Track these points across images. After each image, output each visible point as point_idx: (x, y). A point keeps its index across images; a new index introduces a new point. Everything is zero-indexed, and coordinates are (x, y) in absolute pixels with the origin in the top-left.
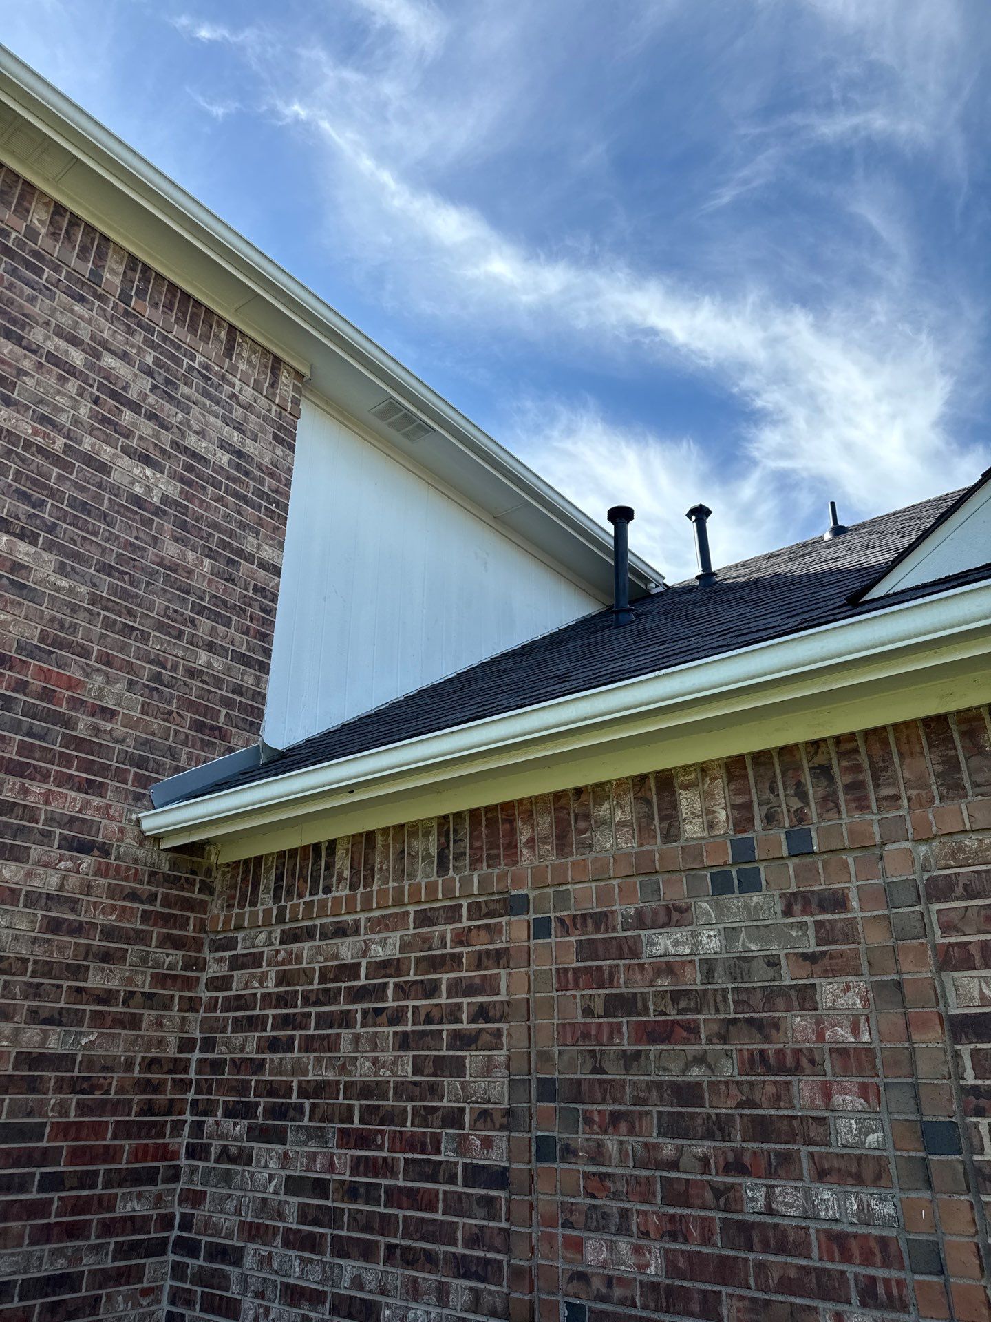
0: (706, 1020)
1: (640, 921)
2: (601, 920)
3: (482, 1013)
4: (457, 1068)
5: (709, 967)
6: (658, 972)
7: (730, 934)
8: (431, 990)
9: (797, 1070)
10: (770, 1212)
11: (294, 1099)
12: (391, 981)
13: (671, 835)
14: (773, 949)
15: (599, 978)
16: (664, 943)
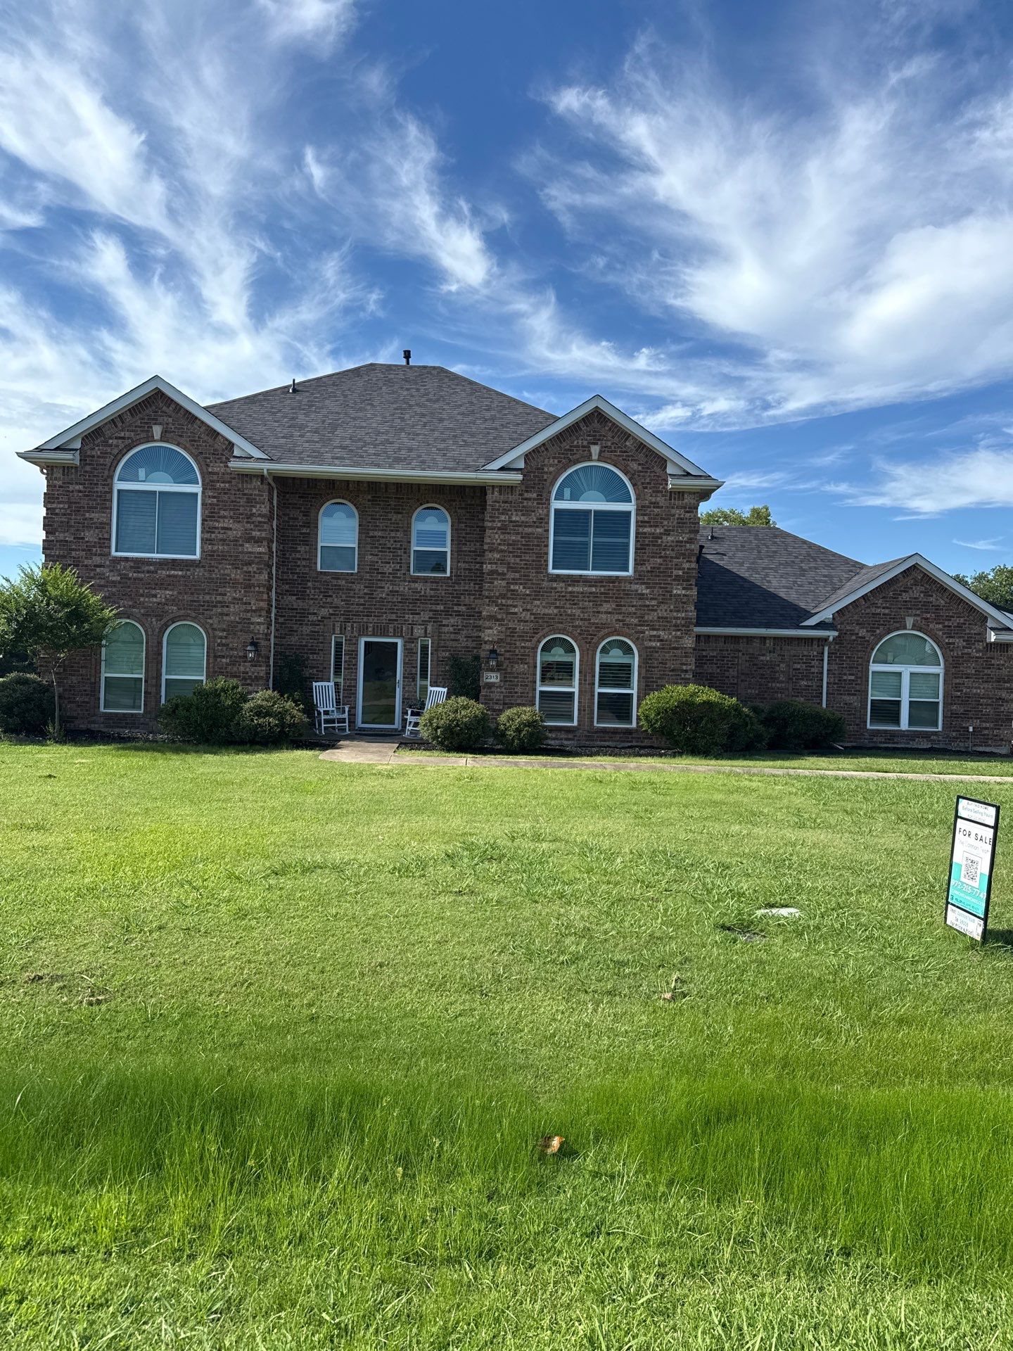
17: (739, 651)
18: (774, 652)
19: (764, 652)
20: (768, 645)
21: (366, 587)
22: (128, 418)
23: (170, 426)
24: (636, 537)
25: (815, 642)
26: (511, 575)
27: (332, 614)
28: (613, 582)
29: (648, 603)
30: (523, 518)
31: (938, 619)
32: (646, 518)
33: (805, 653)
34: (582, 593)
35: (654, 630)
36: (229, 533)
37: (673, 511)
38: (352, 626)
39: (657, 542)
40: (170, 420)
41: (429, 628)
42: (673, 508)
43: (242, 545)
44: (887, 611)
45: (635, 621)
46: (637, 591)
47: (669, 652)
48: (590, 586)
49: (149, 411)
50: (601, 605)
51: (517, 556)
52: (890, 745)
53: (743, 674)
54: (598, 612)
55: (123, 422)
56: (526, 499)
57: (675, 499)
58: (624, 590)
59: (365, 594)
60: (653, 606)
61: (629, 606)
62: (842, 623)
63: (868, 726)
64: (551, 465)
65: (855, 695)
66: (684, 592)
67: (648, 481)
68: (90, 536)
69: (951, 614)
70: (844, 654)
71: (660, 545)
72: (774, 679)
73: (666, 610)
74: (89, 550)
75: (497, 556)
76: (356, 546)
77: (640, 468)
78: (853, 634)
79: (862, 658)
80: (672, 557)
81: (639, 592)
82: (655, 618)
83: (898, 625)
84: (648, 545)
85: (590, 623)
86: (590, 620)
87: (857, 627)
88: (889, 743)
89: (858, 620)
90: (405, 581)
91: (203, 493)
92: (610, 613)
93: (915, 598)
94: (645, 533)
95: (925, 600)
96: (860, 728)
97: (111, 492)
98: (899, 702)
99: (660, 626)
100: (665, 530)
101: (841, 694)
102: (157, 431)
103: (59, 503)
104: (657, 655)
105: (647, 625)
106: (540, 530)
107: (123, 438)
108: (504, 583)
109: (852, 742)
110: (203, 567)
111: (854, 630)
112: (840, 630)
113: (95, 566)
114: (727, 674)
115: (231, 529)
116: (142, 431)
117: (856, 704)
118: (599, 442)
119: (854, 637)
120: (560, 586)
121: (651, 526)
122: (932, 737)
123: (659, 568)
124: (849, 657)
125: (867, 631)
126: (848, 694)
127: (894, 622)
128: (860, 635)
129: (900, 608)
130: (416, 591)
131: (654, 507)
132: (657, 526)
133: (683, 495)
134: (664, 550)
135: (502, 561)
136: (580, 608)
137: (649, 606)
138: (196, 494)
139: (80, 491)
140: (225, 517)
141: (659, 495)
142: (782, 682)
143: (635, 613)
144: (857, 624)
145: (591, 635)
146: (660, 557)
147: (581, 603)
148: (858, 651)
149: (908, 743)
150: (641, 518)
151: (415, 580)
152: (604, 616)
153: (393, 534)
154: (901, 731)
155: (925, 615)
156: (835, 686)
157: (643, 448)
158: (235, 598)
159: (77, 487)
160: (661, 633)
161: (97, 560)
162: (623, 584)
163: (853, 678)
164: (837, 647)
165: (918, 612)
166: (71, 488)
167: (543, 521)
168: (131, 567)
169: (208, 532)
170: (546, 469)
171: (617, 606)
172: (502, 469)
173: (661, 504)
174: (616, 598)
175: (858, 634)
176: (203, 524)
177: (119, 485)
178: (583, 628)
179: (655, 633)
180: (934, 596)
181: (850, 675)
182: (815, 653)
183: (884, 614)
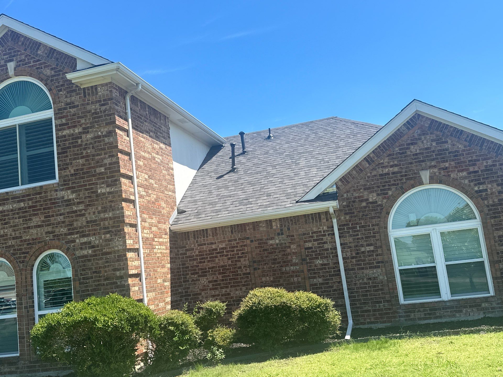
0: (277, 251)
1: (267, 239)
2: (261, 240)
3: (243, 253)
4: (240, 261)
5: (277, 244)
6: (270, 246)
7: (280, 240)
8: (233, 251)
9: (289, 255)
10: (286, 270)
11: (207, 270)
12: (225, 251)
13: (271, 228)
14: (285, 242)
15: (261, 247)
16: (271, 242)
17: (248, 238)
18: (282, 234)
19: (271, 236)
20: (274, 227)
24: (58, 142)
25: (323, 217)
28: (40, 193)
29: (75, 208)
31: (459, 167)
32: (64, 121)
33: (315, 229)
34: (12, 210)
35: (84, 236)
37: (89, 108)
39: (77, 142)
42: (88, 104)
44: (396, 169)
45: (64, 230)
46: (63, 197)
47: (101, 259)
48: (19, 202)
50: (30, 220)
52: (432, 321)
53: (254, 262)
54: (29, 228)
57: (89, 94)
58: (51, 199)
60: (80, 211)
61: (57, 215)
62: (348, 192)
63: (402, 300)
65: (378, 267)
66: (108, 190)
67: (61, 83)
69: (474, 158)
70: (357, 224)
71: (81, 145)
72: (287, 263)
73: (94, 213)
77: (53, 73)
78: (362, 201)
79: (378, 225)
80: (93, 155)
81: (66, 198)
82: (84, 224)
83: (412, 182)
84: (69, 148)
85: (21, 241)
86: (21, 237)
87: (366, 193)
88: (430, 318)
89: (365, 185)
92: (39, 226)
93: (427, 149)
94: (65, 136)
95: (439, 148)
96: (392, 305)
98: (435, 267)
99: (89, 231)
100: (84, 129)
101: (363, 269)
104: (90, 264)
105: (77, 233)
109: (384, 322)
111: (362, 197)
112: (348, 199)
114: (239, 264)
117: (381, 277)
118: (14, 58)
119: (364, 204)
121: (69, 128)
122: (483, 305)
123: (82, 169)
124: (363, 227)
125: (378, 195)
126: (370, 268)
127: (407, 179)
128: (371, 200)
129: (411, 163)
131: (70, 108)
132: (75, 126)
133: (96, 89)
134: (85, 149)
136: (11, 227)
141: (74, 94)
142: (296, 264)
143: (63, 222)
144: (365, 189)
145: (24, 253)
146: (82, 158)
147: (11, 221)
148: (372, 218)
149: (454, 316)
152: (34, 231)
154: (444, 301)
155: (443, 165)
156: (354, 260)
157: (53, 53)
160: (92, 239)
162: (49, 194)
163: (372, 248)
164: (348, 217)
165: (433, 163)
171: (46, 217)
173: (76, 103)
174: (44, 209)
175: (367, 200)
178: (16, 248)
179: (85, 239)
180: (449, 141)
181: (368, 245)
182: (325, 228)
183: (393, 173)
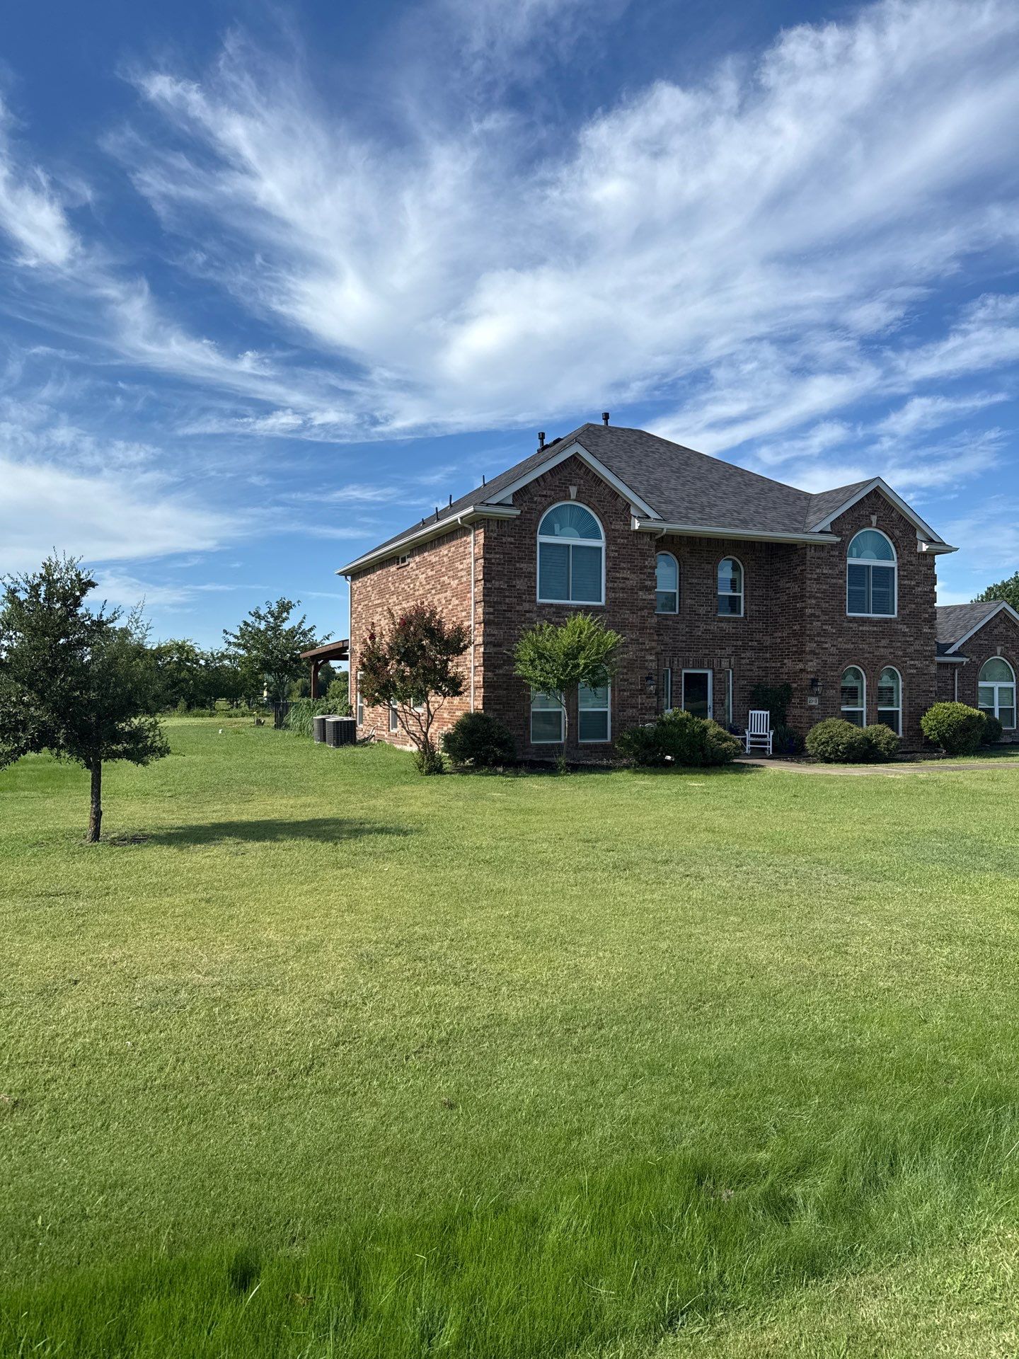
21: (687, 626)
22: (549, 478)
23: (582, 487)
24: (899, 587)
25: (949, 666)
26: (823, 618)
27: (662, 650)
28: (886, 623)
29: (908, 639)
30: (830, 571)
31: (1013, 648)
32: (905, 573)
33: (944, 675)
34: (868, 632)
35: (912, 660)
36: (627, 582)
37: (921, 568)
38: (678, 661)
39: (910, 591)
40: (582, 481)
41: (732, 660)
42: (920, 566)
43: (637, 593)
44: (986, 642)
45: (900, 653)
46: (900, 629)
47: (922, 677)
48: (873, 626)
49: (565, 473)
50: (880, 641)
51: (827, 602)
54: (879, 647)
55: (545, 482)
56: (832, 556)
57: (921, 559)
58: (893, 629)
59: (687, 632)
60: (911, 641)
61: (897, 642)
64: (847, 530)
67: (906, 544)
68: (520, 584)
70: (965, 674)
71: (914, 594)
73: (919, 645)
74: (520, 597)
75: (813, 601)
76: (677, 591)
77: (902, 534)
79: (975, 677)
80: (920, 604)
81: (903, 630)
82: (913, 651)
83: (992, 652)
84: (906, 594)
85: (873, 656)
86: (872, 653)
87: (971, 655)
89: (972, 650)
90: (714, 621)
91: (607, 547)
92: (885, 647)
93: (1002, 633)
94: (904, 585)
95: (1006, 634)
97: (536, 545)
98: (994, 709)
99: (915, 657)
100: (917, 583)
102: (573, 491)
103: (496, 553)
104: (912, 680)
105: (907, 657)
106: (841, 581)
107: (546, 496)
108: (819, 623)
110: (609, 612)
113: (525, 611)
115: (628, 579)
116: (560, 491)
118: (877, 513)
119: (970, 662)
120: (854, 625)
121: (906, 579)
123: (913, 612)
124: (967, 677)
125: (977, 657)
128: (973, 660)
129: (993, 640)
130: (722, 630)
131: (908, 565)
132: (910, 580)
133: (926, 556)
134: (916, 598)
135: (818, 606)
136: (867, 644)
137: (908, 642)
138: (601, 548)
139: (511, 543)
140: (624, 569)
141: (912, 556)
143: (900, 647)
144: (971, 652)
145: (875, 665)
146: (914, 603)
147: (868, 639)
148: (973, 672)
150: (902, 573)
151: (722, 620)
152: (882, 650)
153: (705, 581)
155: (1006, 646)
157: (904, 519)
158: (632, 639)
159: (509, 539)
160: (917, 662)
161: (527, 606)
162: (892, 625)
163: (970, 692)
164: (961, 669)
165: (1001, 643)
166: (504, 540)
167: (842, 573)
168: (554, 613)
169: (612, 582)
170: (844, 533)
171: (890, 641)
172: (821, 532)
173: (914, 563)
174: (889, 635)
176: (607, 575)
177: (542, 539)
178: (870, 660)
179: (912, 662)
180: (1012, 629)
181: (968, 690)
182: (950, 674)
183: (985, 645)
